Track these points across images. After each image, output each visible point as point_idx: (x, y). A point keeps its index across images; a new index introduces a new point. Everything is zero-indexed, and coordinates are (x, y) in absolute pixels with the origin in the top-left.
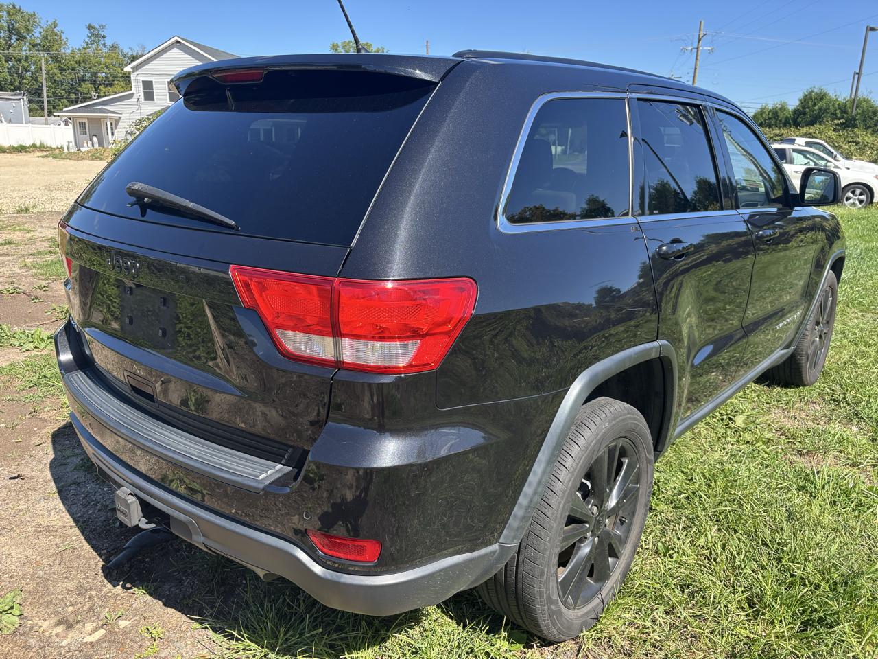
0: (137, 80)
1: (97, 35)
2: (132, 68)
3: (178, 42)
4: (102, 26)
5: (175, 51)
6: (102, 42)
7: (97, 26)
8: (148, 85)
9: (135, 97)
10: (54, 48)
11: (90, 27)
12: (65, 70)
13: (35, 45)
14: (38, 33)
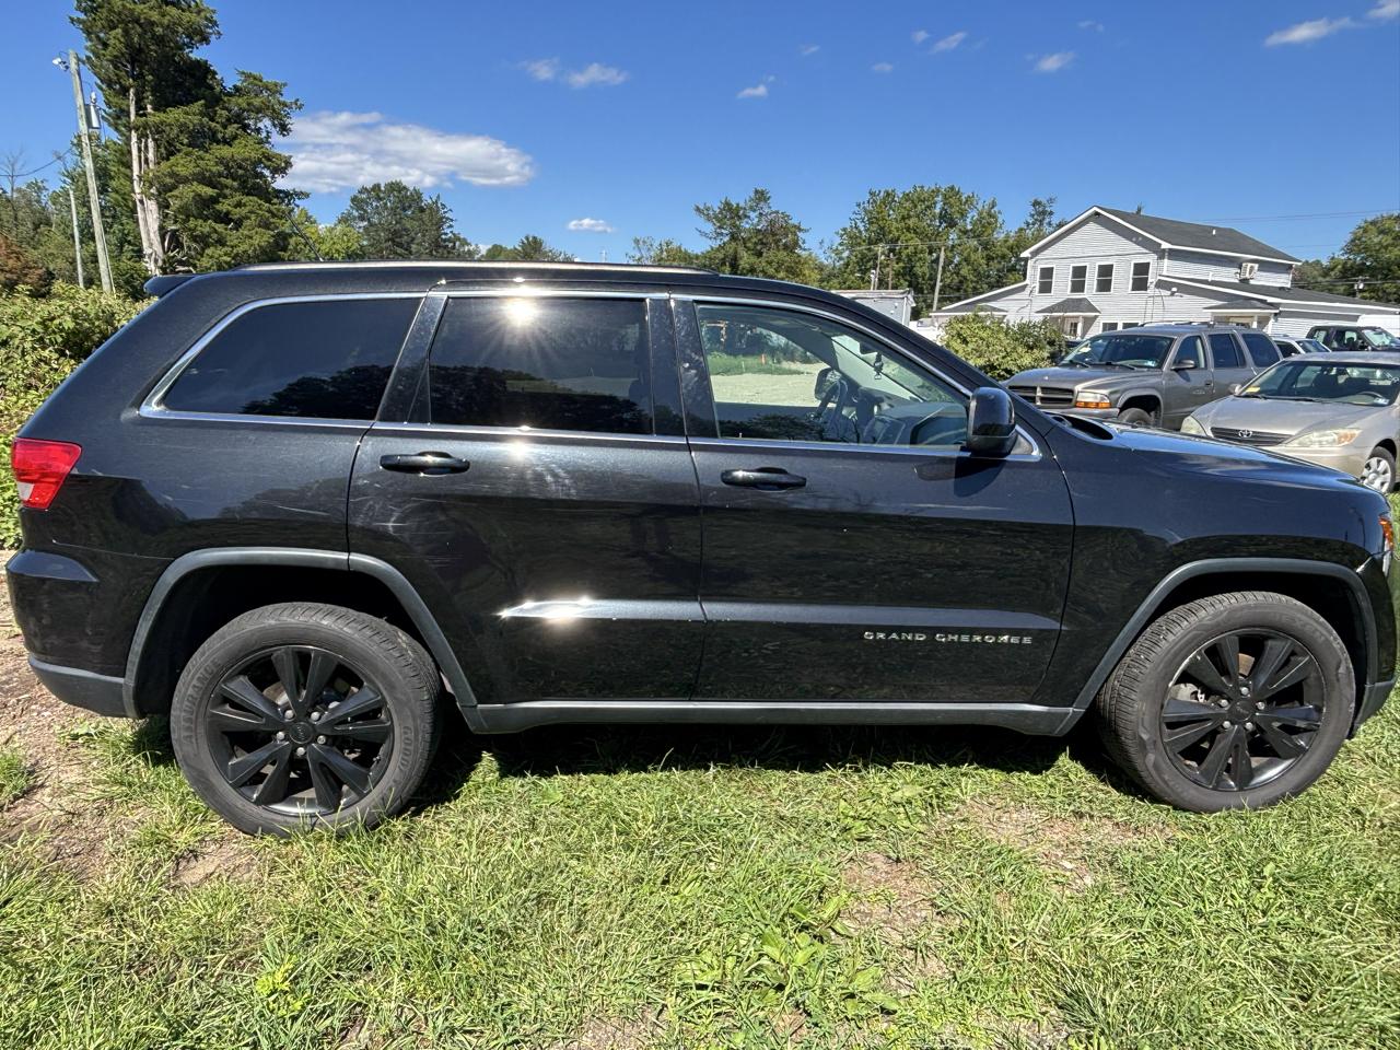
0: (1034, 268)
1: (1044, 213)
2: (1031, 253)
3: (1097, 214)
4: (1051, 201)
5: (1092, 226)
6: (1047, 220)
7: (1044, 201)
8: (1047, 273)
9: (1028, 290)
10: (986, 234)
11: (1036, 203)
12: (993, 259)
13: (965, 232)
14: (972, 215)
